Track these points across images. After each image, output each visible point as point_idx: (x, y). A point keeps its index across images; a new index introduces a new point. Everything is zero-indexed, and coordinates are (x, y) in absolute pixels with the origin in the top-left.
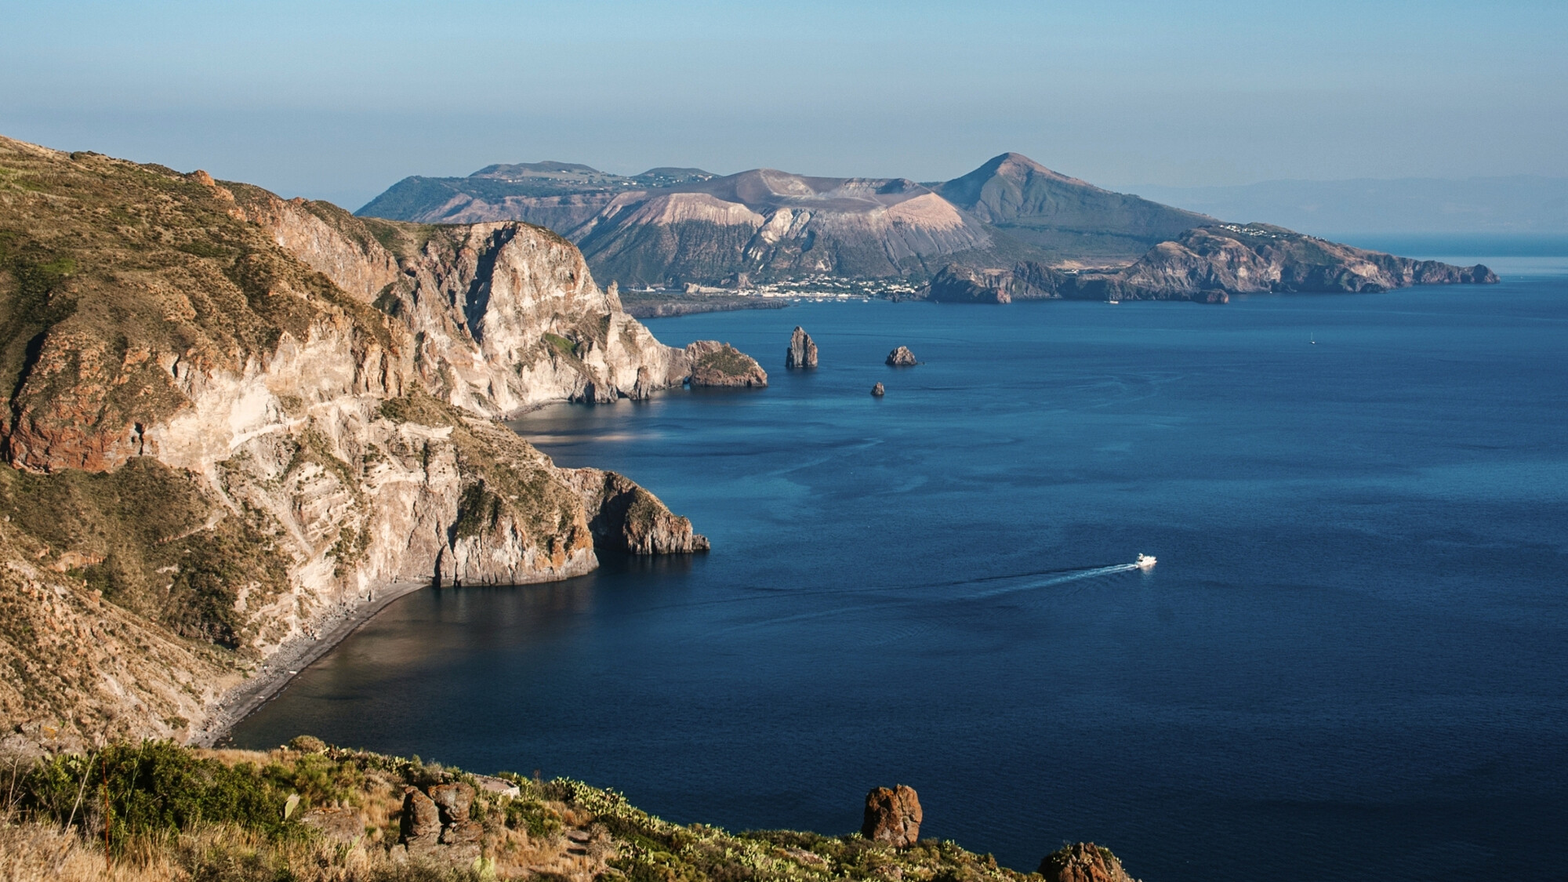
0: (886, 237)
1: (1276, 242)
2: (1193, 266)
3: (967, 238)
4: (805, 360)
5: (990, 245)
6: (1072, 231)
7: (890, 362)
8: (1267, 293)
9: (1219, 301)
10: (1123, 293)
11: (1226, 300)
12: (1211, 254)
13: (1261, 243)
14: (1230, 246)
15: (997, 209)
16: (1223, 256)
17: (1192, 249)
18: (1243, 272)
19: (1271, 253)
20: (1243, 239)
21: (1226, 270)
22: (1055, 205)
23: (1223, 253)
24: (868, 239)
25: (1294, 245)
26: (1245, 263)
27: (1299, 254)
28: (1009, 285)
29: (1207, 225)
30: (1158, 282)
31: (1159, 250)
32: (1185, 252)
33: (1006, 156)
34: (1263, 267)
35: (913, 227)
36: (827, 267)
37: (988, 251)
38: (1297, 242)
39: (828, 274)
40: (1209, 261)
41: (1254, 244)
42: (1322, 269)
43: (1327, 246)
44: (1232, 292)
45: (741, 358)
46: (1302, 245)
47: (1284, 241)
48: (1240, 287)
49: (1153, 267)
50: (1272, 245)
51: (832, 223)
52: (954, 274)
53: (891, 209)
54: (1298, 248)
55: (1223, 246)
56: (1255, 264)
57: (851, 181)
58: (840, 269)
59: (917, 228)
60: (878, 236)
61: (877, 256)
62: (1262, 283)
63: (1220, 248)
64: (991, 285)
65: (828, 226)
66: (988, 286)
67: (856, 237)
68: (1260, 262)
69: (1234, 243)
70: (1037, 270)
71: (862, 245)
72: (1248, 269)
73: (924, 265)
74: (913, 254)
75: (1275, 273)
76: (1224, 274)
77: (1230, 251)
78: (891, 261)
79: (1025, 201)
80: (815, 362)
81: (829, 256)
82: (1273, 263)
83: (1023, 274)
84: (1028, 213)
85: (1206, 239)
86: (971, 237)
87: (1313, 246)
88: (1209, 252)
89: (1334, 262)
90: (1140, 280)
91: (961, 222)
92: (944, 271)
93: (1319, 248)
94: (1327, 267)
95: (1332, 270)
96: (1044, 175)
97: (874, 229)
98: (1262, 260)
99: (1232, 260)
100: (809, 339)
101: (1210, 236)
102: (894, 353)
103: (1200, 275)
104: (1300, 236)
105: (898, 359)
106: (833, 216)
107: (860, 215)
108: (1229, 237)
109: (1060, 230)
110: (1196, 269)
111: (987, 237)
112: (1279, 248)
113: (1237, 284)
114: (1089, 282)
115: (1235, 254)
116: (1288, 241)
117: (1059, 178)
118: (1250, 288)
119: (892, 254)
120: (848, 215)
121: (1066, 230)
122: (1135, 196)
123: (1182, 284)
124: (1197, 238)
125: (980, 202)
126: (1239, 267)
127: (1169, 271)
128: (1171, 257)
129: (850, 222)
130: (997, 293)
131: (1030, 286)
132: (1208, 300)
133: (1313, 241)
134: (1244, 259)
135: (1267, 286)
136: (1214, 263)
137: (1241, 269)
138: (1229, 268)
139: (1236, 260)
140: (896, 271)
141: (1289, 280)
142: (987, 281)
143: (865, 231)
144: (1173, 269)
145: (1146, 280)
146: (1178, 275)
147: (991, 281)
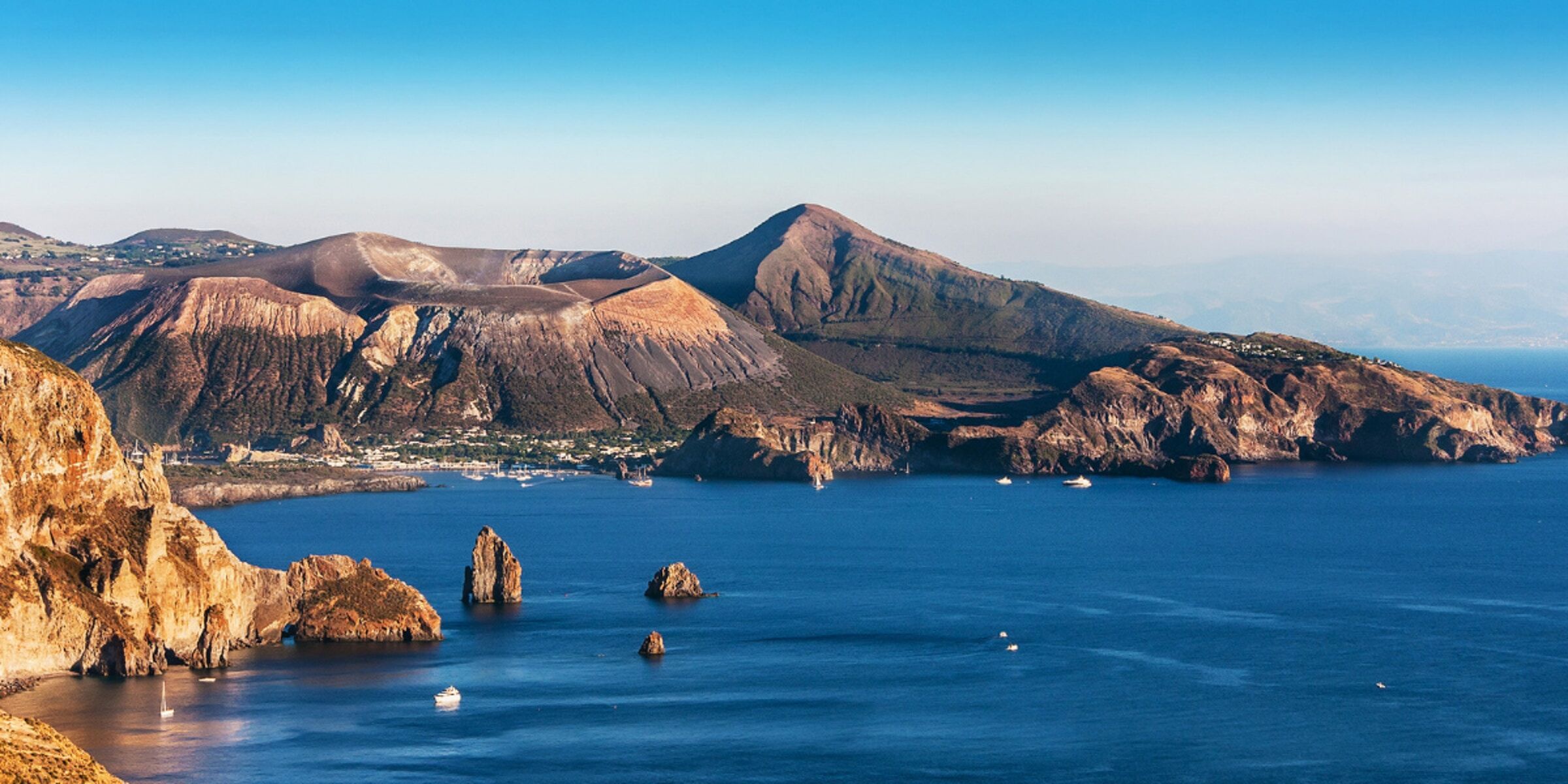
0: (591, 358)
1: (1307, 369)
2: (1157, 413)
3: (738, 359)
4: (498, 589)
5: (780, 374)
6: (921, 347)
7: (655, 593)
8: (1292, 460)
9: (1212, 478)
10: (1034, 460)
11: (1226, 474)
12: (1189, 390)
13: (1278, 369)
14: (1224, 377)
15: (787, 308)
16: (1211, 395)
17: (1152, 380)
18: (1247, 424)
19: (1297, 389)
20: (1244, 361)
21: (1217, 419)
22: (890, 298)
23: (1210, 389)
24: (559, 360)
25: (1340, 374)
26: (1251, 406)
27: (1348, 391)
28: (826, 447)
29: (1179, 337)
30: (1094, 442)
31: (1096, 382)
32: (1142, 387)
33: (800, 210)
34: (1284, 414)
35: (640, 340)
36: (484, 413)
37: (777, 384)
38: (1345, 369)
39: (484, 425)
40: (1186, 402)
41: (1264, 372)
42: (1394, 418)
43: (1400, 377)
44: (1234, 462)
45: (391, 587)
46: (1353, 373)
47: (1321, 367)
48: (1243, 449)
49: (1084, 414)
50: (1299, 374)
51: (492, 333)
52: (727, 427)
53: (600, 307)
54: (1347, 380)
55: (1211, 377)
56: (1269, 408)
57: (522, 254)
58: (507, 417)
59: (647, 342)
60: (577, 357)
61: (576, 393)
62: (1283, 444)
63: (1206, 380)
64: (793, 447)
65: (485, 338)
66: (789, 448)
67: (537, 358)
68: (1277, 405)
69: (1228, 371)
70: (877, 418)
71: (548, 374)
72: (1258, 417)
73: (662, 410)
74: (642, 390)
75: (1304, 424)
76: (1213, 427)
77: (1224, 385)
78: (601, 401)
79: (837, 292)
80: (517, 594)
81: (488, 394)
82: (1302, 406)
83: (851, 426)
84: (842, 314)
85: (1177, 363)
86: (745, 359)
87: (1374, 376)
88: (1184, 387)
89: (1412, 406)
90: (1062, 437)
91: (726, 330)
92: (709, 421)
93: (1384, 380)
94: (1402, 415)
95: (1410, 420)
96: (870, 244)
97: (569, 344)
98: (1282, 401)
99: (1227, 401)
100: (507, 549)
101: (1186, 358)
102: (662, 576)
103: (1170, 429)
104: (1347, 356)
105: (670, 587)
106: (494, 318)
107: (543, 318)
108: (1219, 359)
109: (900, 346)
110: (1162, 417)
111: (774, 360)
112: (1311, 379)
113: (1237, 444)
114: (971, 440)
115: (1233, 389)
116: (1328, 366)
117: (898, 252)
118: (1261, 452)
119: (604, 390)
120: (521, 318)
121: (911, 346)
122: (1036, 284)
123: (1138, 446)
124: (1163, 361)
125: (754, 294)
126: (1241, 413)
127: (1114, 421)
128: (1118, 396)
129: (525, 330)
130: (808, 461)
131: (865, 450)
132: (1193, 474)
133: (1373, 367)
134: (1248, 400)
135: (1291, 450)
136: (1195, 406)
137: (1245, 417)
138: (1222, 416)
139: (1235, 401)
140: (613, 422)
141: (1330, 438)
142: (787, 440)
143: (553, 346)
144: (1121, 417)
145: (1071, 438)
146: (1128, 429)
147: (793, 439)
